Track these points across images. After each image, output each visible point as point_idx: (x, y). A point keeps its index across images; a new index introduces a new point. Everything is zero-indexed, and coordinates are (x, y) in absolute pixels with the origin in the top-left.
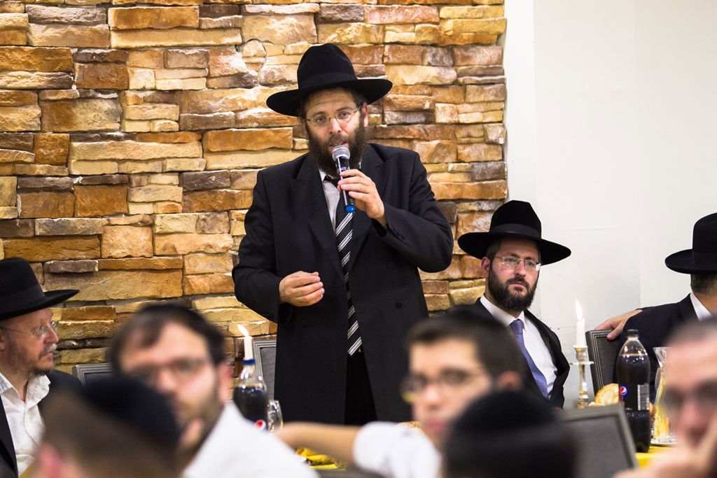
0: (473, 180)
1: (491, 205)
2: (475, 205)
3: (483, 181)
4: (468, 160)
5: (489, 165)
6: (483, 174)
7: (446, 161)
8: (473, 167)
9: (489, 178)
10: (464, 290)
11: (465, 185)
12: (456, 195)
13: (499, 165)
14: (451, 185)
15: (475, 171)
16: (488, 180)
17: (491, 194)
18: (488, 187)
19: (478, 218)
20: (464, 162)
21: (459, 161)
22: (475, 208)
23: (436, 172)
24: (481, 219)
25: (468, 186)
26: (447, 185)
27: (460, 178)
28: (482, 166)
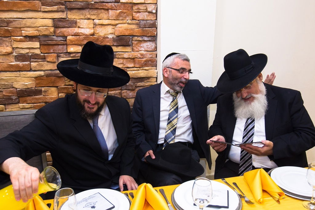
0: (140, 27)
1: (149, 38)
2: (140, 38)
3: (144, 28)
4: (138, 19)
5: (148, 21)
6: (145, 25)
7: (127, 19)
8: (140, 22)
9: (147, 27)
10: (134, 72)
11: (134, 30)
12: (130, 34)
13: (153, 22)
14: (127, 29)
15: (141, 24)
16: (147, 28)
17: (148, 33)
18: (146, 31)
19: (144, 43)
20: (136, 20)
21: (133, 19)
22: (140, 39)
23: (121, 24)
24: (145, 43)
25: (136, 30)
26: (125, 29)
27: (133, 27)
28: (145, 22)
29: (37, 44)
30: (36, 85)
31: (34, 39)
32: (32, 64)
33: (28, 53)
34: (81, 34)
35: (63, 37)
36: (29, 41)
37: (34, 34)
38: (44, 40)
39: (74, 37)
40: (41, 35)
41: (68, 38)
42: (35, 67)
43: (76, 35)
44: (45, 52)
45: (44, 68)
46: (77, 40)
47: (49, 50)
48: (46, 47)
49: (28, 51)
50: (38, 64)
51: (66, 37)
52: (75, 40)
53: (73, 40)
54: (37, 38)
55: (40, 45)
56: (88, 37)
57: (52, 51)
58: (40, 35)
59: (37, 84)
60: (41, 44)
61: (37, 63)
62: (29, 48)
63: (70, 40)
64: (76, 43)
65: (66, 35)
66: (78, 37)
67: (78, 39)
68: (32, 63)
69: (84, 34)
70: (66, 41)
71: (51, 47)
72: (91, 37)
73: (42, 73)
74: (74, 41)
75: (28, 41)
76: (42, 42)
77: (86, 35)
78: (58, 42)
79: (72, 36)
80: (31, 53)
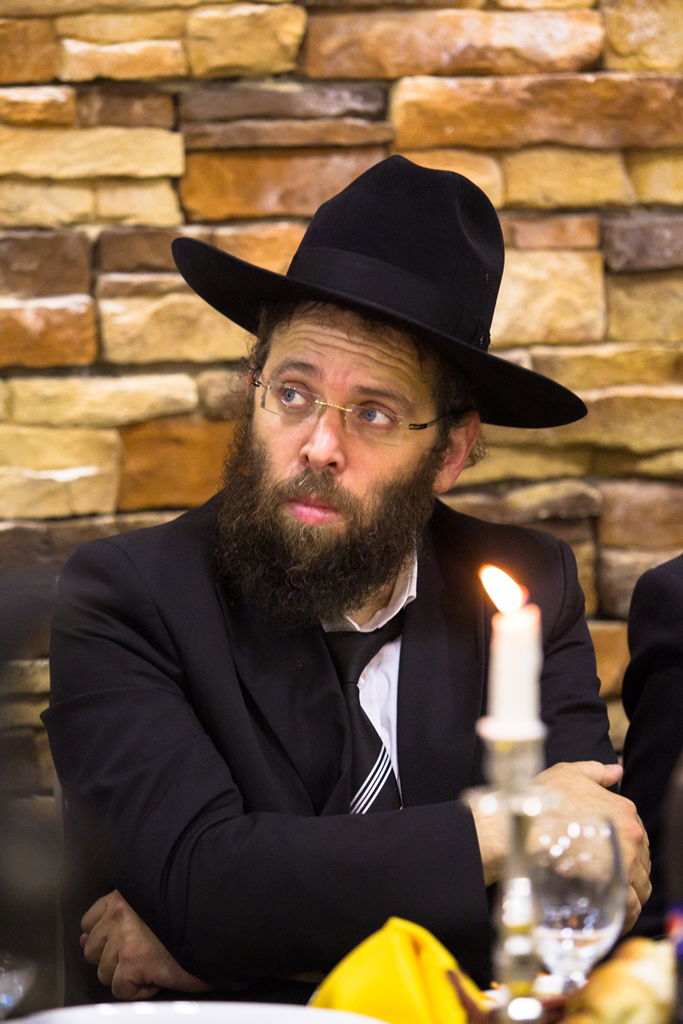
29: (163, 151)
30: (122, 494)
31: (138, 107)
32: (114, 315)
33: (83, 219)
34: (505, 62)
35: (358, 87)
36: (105, 122)
37: (158, 63)
38: (221, 113)
39: (452, 83)
40: (199, 70)
41: (412, 91)
42: (138, 339)
43: (470, 65)
44: (222, 210)
45: (206, 341)
46: (479, 111)
47: (253, 194)
48: (228, 169)
49: (79, 202)
50: (157, 315)
51: (383, 86)
52: (465, 109)
53: (452, 108)
54: (159, 94)
55: (189, 152)
56: (560, 85)
57: (271, 203)
58: (190, 69)
59: (128, 484)
60: (200, 143)
61: (150, 306)
62: (94, 183)
63: (419, 109)
64: (472, 130)
65: (392, 73)
66: (487, 83)
67: (491, 101)
68: (108, 307)
69: (525, 62)
70: (382, 115)
71: (266, 166)
72: (586, 85)
73: (180, 389)
74: (453, 119)
75: (94, 119)
76: (210, 128)
77: (550, 67)
78: (328, 131)
79: (438, 73)
80: (98, 219)
